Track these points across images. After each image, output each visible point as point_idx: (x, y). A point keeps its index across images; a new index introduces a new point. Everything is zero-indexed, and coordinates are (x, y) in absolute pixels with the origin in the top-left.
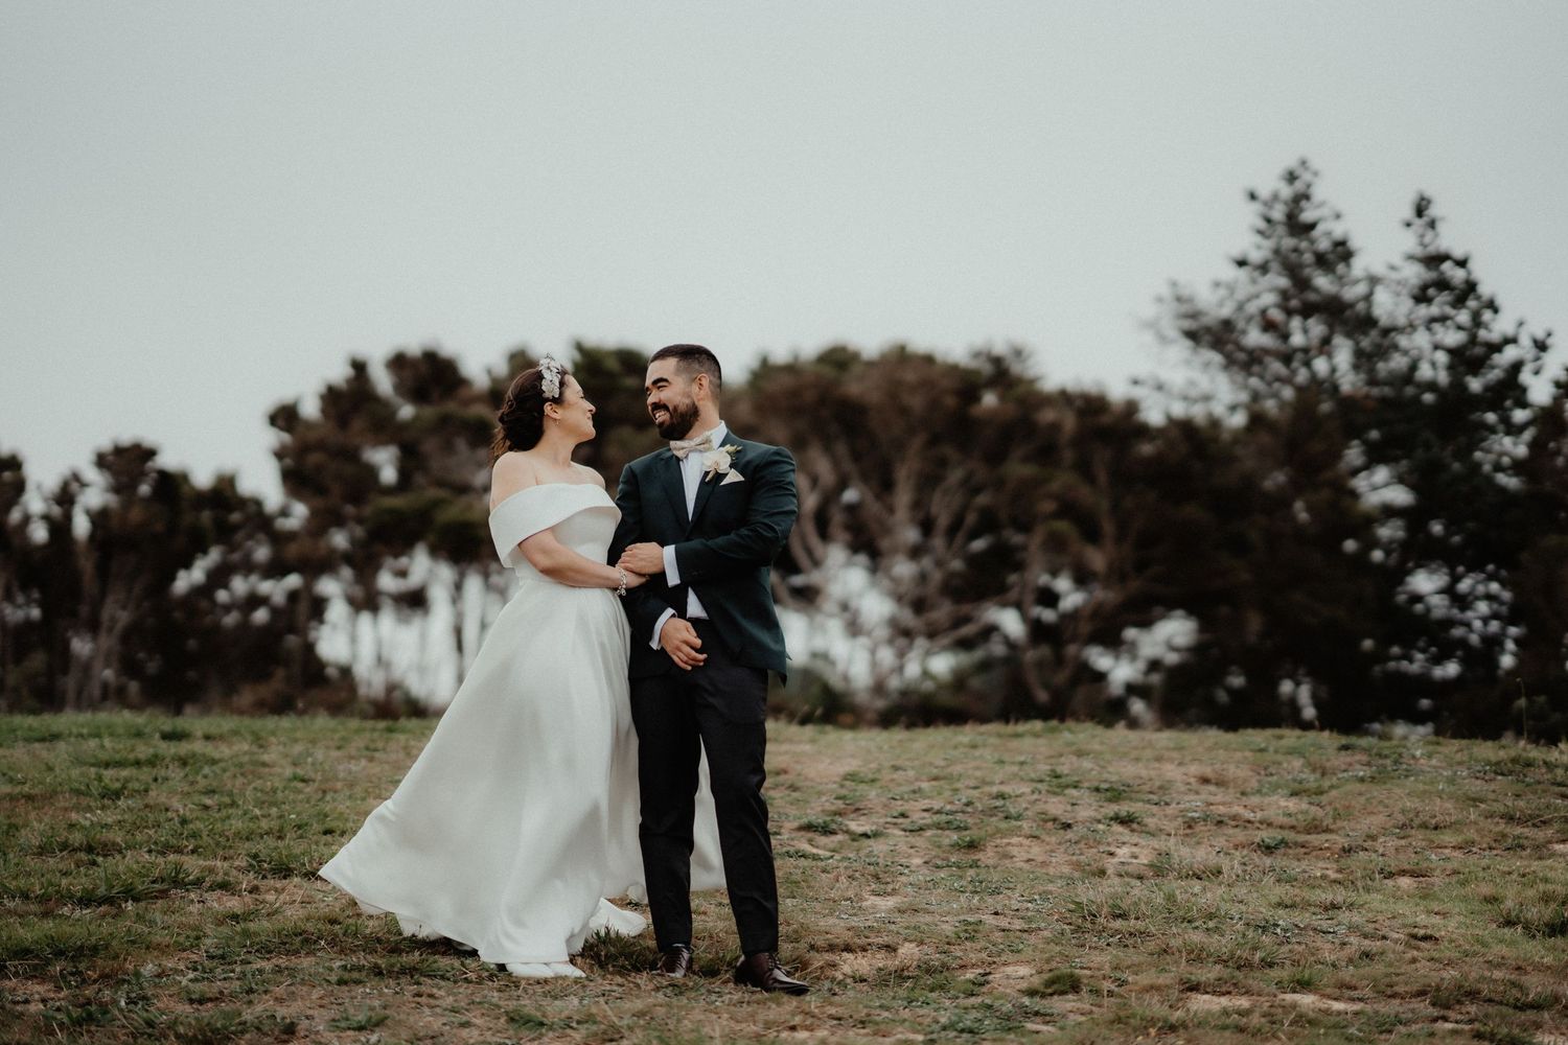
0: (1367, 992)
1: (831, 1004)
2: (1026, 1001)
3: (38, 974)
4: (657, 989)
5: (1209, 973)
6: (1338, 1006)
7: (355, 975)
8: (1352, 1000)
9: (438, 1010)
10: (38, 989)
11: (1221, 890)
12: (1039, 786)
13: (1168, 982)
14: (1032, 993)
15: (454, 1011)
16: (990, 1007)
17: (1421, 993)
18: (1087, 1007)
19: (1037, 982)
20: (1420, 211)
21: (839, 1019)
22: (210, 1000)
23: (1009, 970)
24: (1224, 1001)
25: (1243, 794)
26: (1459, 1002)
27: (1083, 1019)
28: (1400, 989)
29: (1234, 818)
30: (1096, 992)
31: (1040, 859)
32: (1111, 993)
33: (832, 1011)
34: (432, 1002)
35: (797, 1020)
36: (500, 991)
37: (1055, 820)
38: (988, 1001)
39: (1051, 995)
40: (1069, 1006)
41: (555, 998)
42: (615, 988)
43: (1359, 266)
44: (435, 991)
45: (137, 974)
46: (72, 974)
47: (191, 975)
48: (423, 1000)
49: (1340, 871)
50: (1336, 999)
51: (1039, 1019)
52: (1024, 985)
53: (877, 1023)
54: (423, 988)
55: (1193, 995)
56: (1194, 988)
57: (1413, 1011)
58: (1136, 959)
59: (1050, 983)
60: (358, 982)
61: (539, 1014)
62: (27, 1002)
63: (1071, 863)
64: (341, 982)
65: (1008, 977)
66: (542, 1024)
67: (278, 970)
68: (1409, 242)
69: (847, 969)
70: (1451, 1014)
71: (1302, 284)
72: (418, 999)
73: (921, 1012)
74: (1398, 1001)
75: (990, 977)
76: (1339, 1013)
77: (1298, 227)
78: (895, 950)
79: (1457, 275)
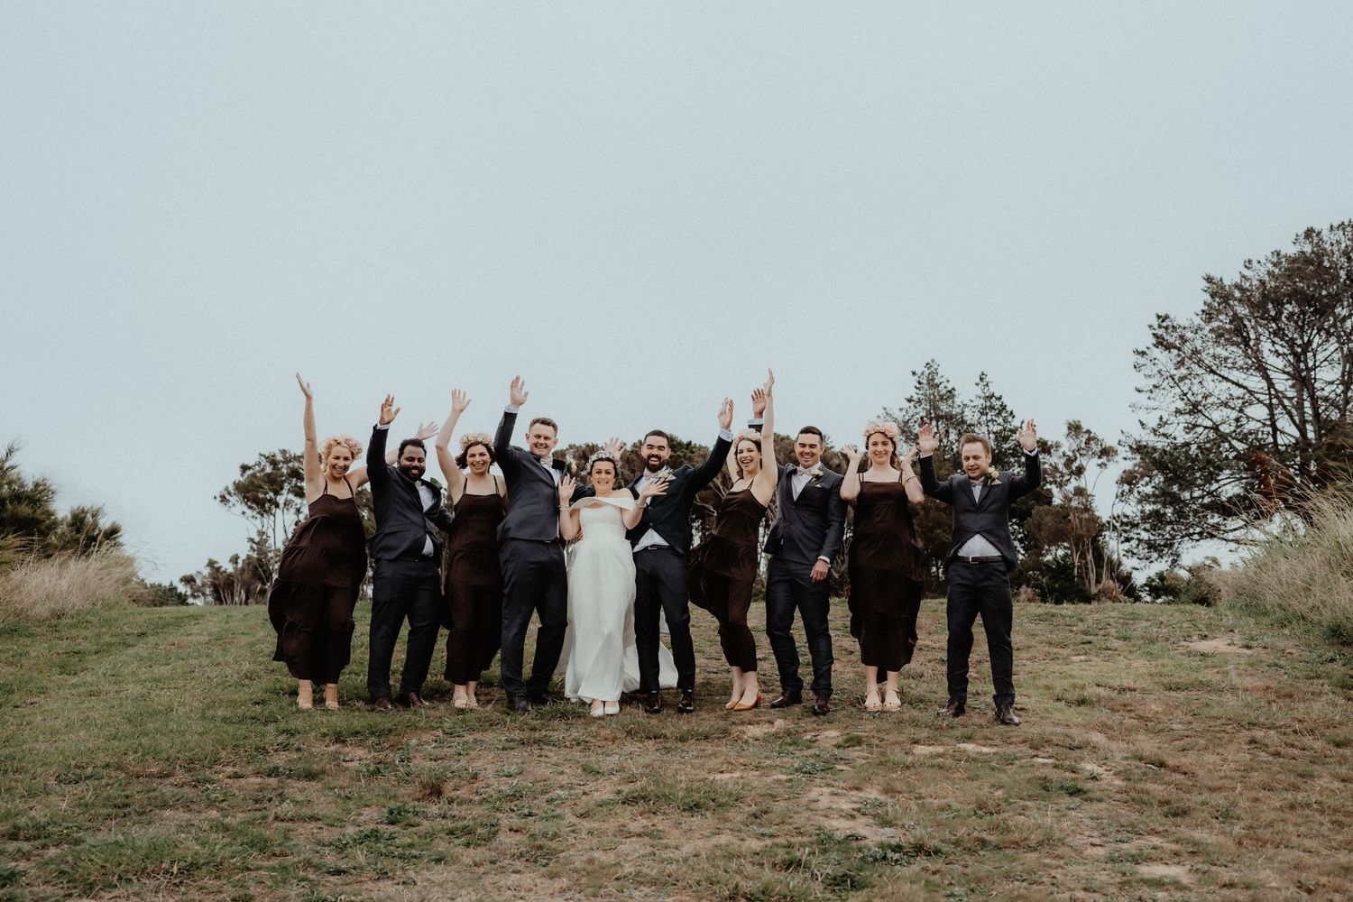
0: (998, 742)
1: (741, 757)
2: (836, 751)
3: (360, 744)
4: (657, 750)
5: (924, 734)
6: (986, 750)
7: (512, 744)
8: (991, 746)
9: (549, 765)
10: (360, 752)
11: (924, 686)
12: (838, 632)
13: (904, 739)
14: (838, 746)
15: (557, 765)
16: (819, 756)
17: (1024, 742)
18: (865, 754)
19: (840, 740)
20: (981, 379)
21: (745, 765)
22: (440, 759)
23: (827, 733)
24: (931, 748)
25: (930, 634)
26: (1043, 746)
27: (864, 761)
28: (1014, 740)
29: (927, 646)
30: (870, 745)
31: (839, 670)
32: (877, 746)
33: (742, 760)
34: (547, 760)
35: (724, 767)
36: (580, 752)
37: (846, 650)
38: (818, 753)
39: (848, 747)
40: (857, 754)
41: (608, 755)
42: (637, 749)
43: (958, 401)
44: (549, 753)
45: (408, 745)
46: (377, 745)
47: (434, 745)
48: (542, 759)
49: (977, 673)
50: (984, 746)
51: (842, 762)
52: (834, 742)
53: (763, 768)
54: (543, 753)
55: (916, 746)
56: (916, 742)
57: (1021, 751)
58: (887, 726)
59: (847, 741)
60: (512, 749)
61: (597, 767)
62: (352, 760)
63: (854, 672)
64: (504, 749)
65: (827, 737)
66: (598, 773)
67: (476, 741)
68: (978, 391)
69: (750, 734)
70: (1040, 753)
71: (936, 408)
72: (539, 759)
73: (785, 760)
74: (1013, 746)
75: (818, 738)
76: (987, 754)
77: (932, 384)
78: (773, 723)
79: (997, 404)
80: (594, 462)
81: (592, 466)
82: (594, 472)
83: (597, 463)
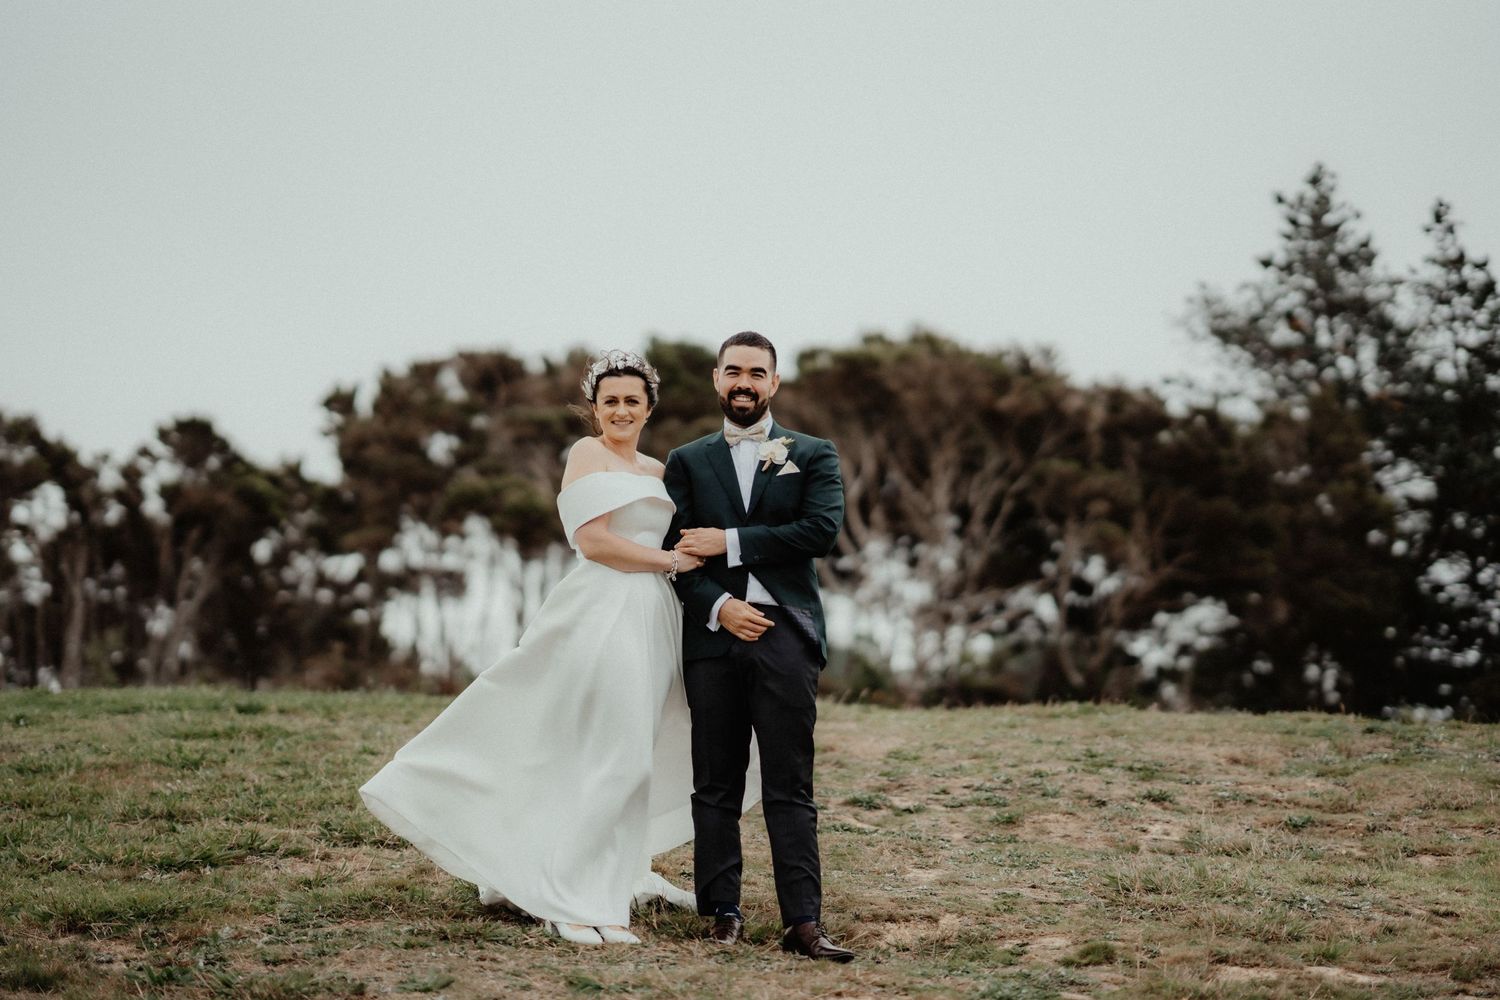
0: (1391, 966)
1: (875, 972)
2: (1062, 971)
3: (120, 935)
4: (709, 956)
5: (1236, 946)
6: (1362, 979)
7: (422, 939)
8: (1376, 973)
9: (500, 974)
10: (122, 949)
11: (1249, 867)
12: (1076, 765)
13: (1199, 954)
14: (1067, 963)
15: (515, 974)
16: (1027, 976)
17: (1443, 968)
18: (1120, 977)
19: (1072, 953)
20: (1438, 218)
21: (883, 986)
22: (284, 961)
23: (1046, 941)
24: (1252, 973)
25: (1271, 774)
26: (1479, 976)
27: (1116, 988)
28: (1421, 963)
29: (1263, 797)
30: (1129, 963)
31: (1076, 835)
32: (1143, 965)
33: (876, 978)
34: (495, 966)
35: (843, 986)
36: (559, 956)
37: (1090, 798)
38: (1025, 971)
39: (1086, 965)
40: (1104, 976)
41: (611, 963)
42: (669, 954)
43: (1378, 270)
44: (497, 955)
45: (215, 937)
46: (153, 936)
47: (266, 938)
48: (486, 964)
49: (1364, 849)
50: (1360, 972)
51: (1074, 988)
52: (1060, 956)
53: (919, 991)
54: (486, 953)
55: (1223, 967)
56: (1223, 960)
57: (1434, 984)
58: (1168, 932)
59: (1085, 954)
60: (424, 946)
61: (596, 978)
62: (110, 962)
63: (1105, 839)
64: (408, 946)
65: (1045, 948)
66: (599, 988)
67: (349, 934)
68: (1429, 246)
69: (890, 938)
70: (1472, 988)
71: (1327, 283)
72: (481, 963)
73: (961, 980)
74: (1420, 975)
75: (1028, 948)
76: (1363, 986)
77: (1326, 233)
78: (936, 921)
79: (1475, 277)
80: (600, 378)
81: (596, 389)
82: (600, 401)
83: (605, 382)
